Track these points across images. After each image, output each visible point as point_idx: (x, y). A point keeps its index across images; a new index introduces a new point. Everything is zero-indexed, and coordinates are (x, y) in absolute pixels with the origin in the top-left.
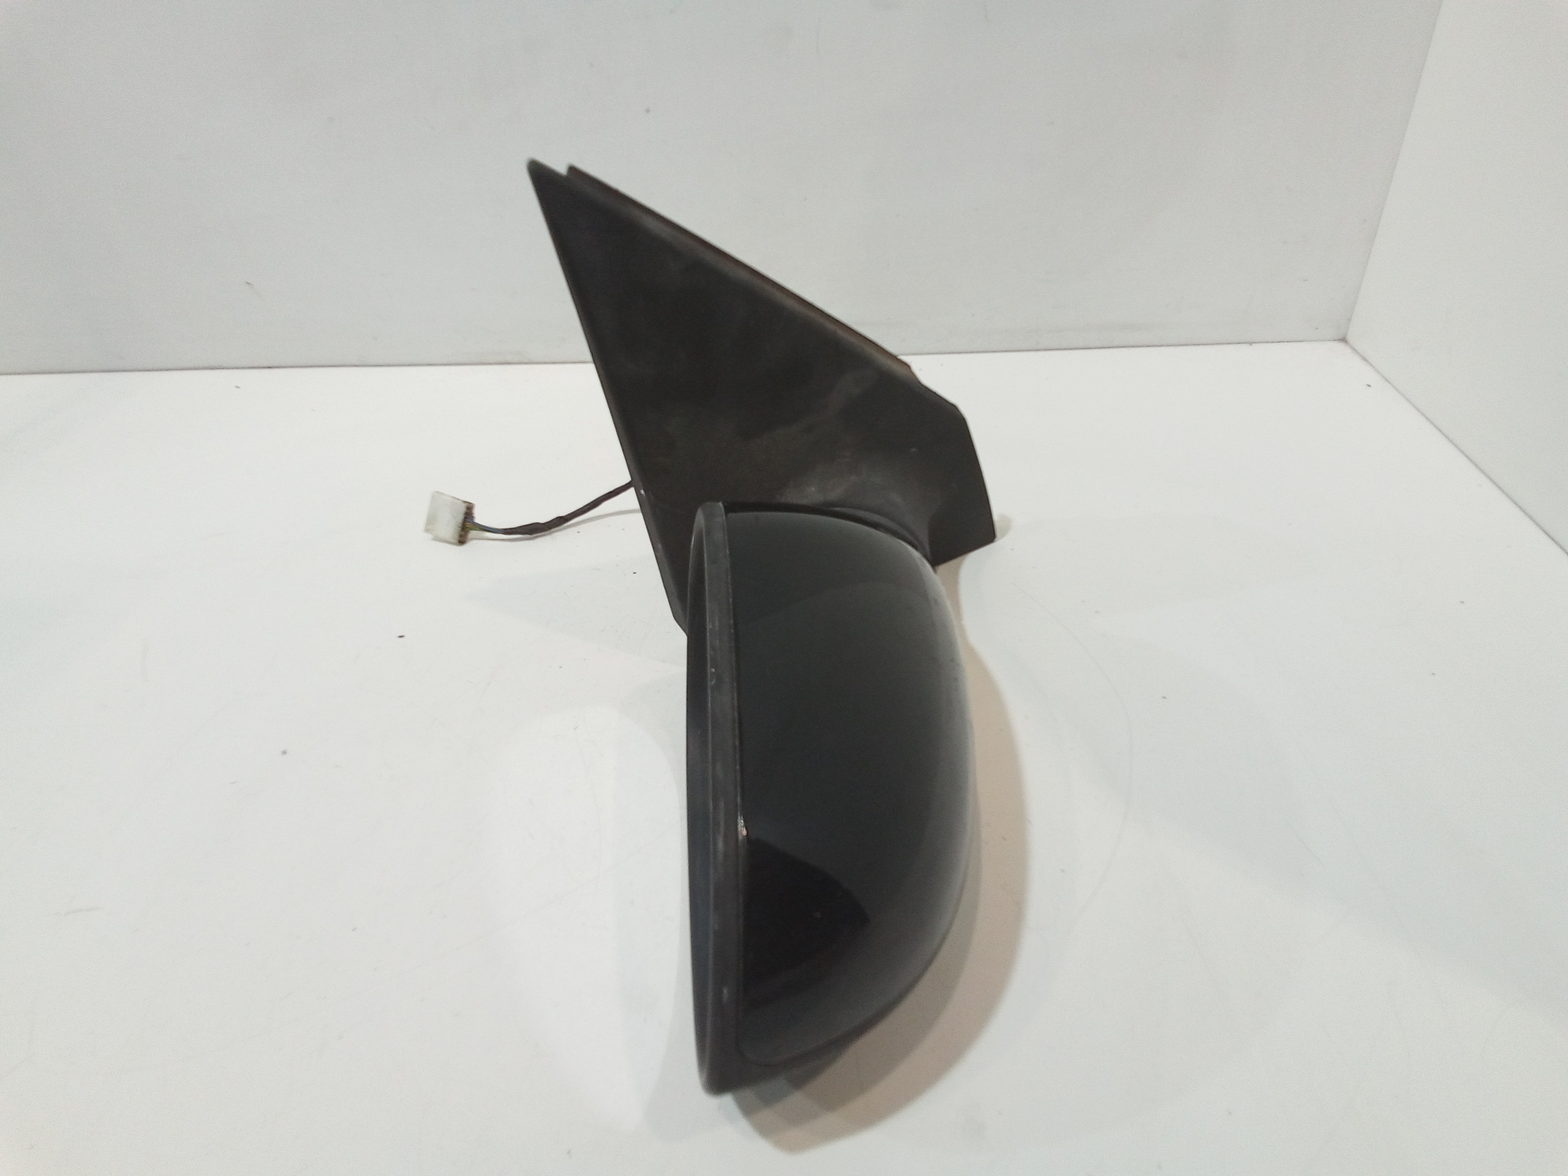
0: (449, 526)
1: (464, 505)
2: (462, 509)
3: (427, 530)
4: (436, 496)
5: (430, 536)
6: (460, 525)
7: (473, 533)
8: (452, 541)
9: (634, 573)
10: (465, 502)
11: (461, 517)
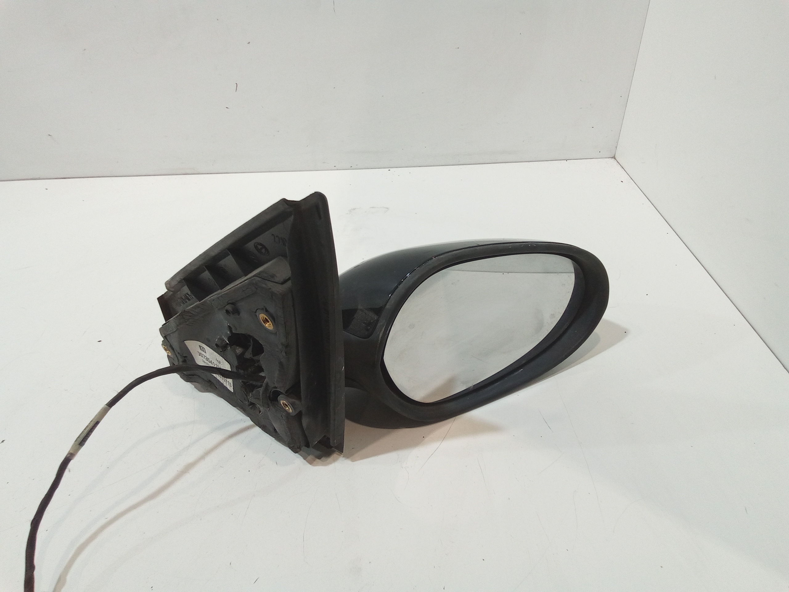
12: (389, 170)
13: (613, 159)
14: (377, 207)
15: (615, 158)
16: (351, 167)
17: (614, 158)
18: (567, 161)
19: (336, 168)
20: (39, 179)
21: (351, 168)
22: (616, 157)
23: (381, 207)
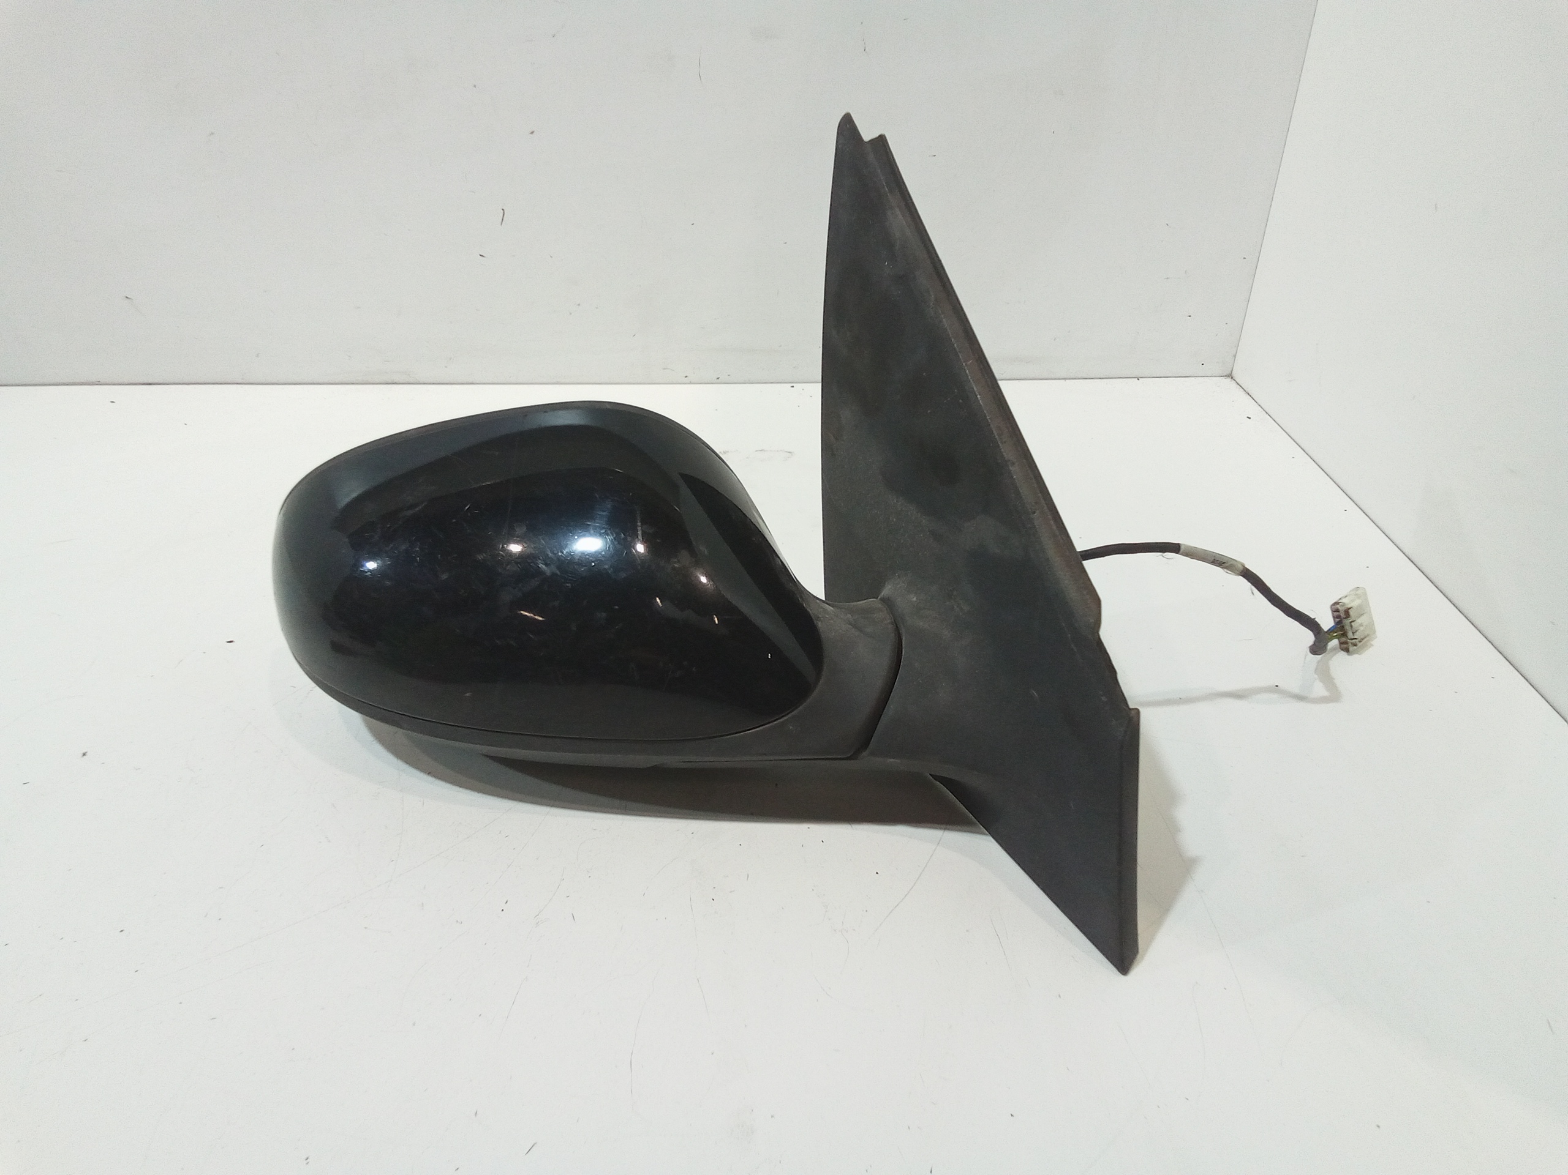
12: (793, 387)
13: (1229, 380)
14: (771, 451)
15: (1232, 378)
16: (718, 378)
17: (1230, 376)
18: (1138, 379)
19: (687, 381)
20: (99, 383)
21: (718, 381)
22: (1234, 374)
23: (778, 451)
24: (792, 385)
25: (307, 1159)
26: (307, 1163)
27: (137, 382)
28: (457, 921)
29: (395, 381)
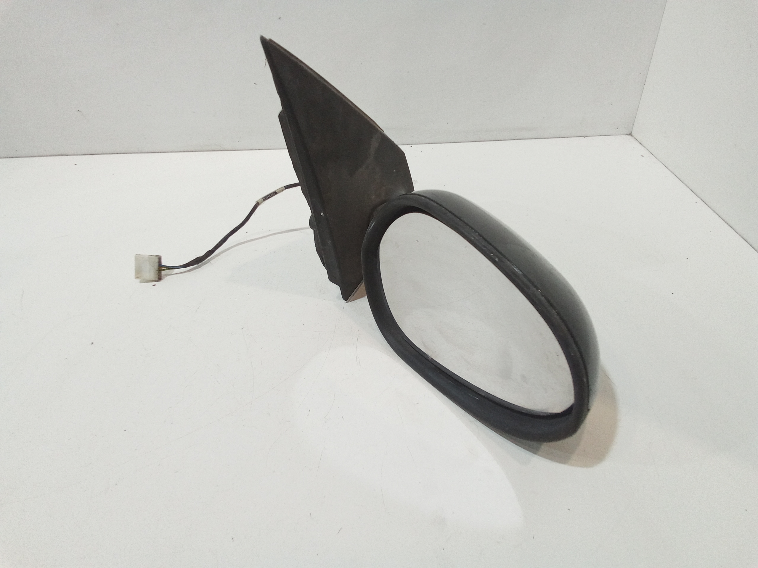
0: (150, 272)
1: (157, 257)
2: (157, 260)
3: (137, 278)
4: (138, 258)
5: (139, 280)
6: (157, 270)
7: (163, 273)
8: (155, 279)
9: (275, 252)
10: (156, 256)
11: (157, 265)
12: (412, 147)
13: (630, 137)
17: (631, 134)
18: (585, 137)
20: (67, 155)
22: (633, 133)
24: (411, 145)
25: (233, 539)
26: (233, 541)
27: (88, 153)
28: (287, 421)
29: (214, 150)
